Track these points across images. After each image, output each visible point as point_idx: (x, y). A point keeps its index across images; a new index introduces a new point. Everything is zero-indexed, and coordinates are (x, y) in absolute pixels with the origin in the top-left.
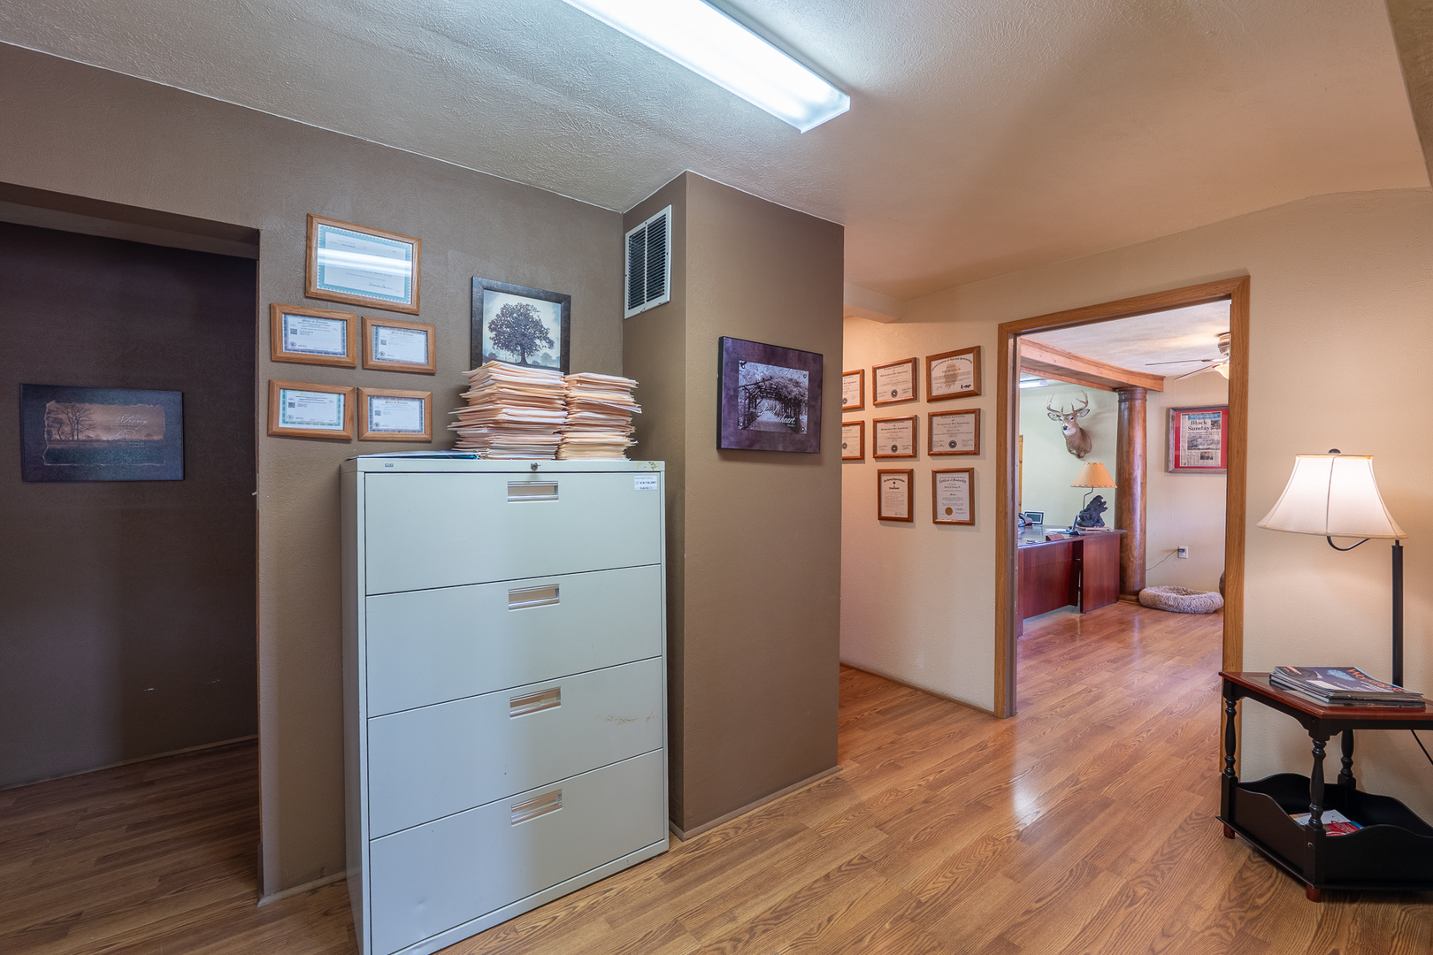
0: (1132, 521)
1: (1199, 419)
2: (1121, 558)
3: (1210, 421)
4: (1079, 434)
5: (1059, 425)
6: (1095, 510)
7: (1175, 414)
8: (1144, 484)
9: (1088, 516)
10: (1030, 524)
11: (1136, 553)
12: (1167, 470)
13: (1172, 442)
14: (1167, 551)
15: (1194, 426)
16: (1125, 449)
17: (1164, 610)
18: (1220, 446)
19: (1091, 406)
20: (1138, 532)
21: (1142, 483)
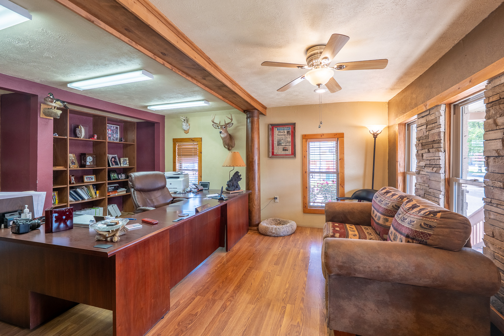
0: (254, 185)
1: (282, 130)
2: (249, 206)
3: (286, 131)
4: (228, 137)
5: (218, 131)
6: (235, 180)
7: (272, 127)
8: (259, 164)
9: (232, 184)
10: (202, 190)
11: (256, 203)
12: (269, 157)
13: (271, 142)
14: (270, 199)
15: (280, 134)
16: (250, 144)
17: (270, 236)
18: (290, 144)
19: (234, 121)
20: (257, 191)
21: (258, 164)
